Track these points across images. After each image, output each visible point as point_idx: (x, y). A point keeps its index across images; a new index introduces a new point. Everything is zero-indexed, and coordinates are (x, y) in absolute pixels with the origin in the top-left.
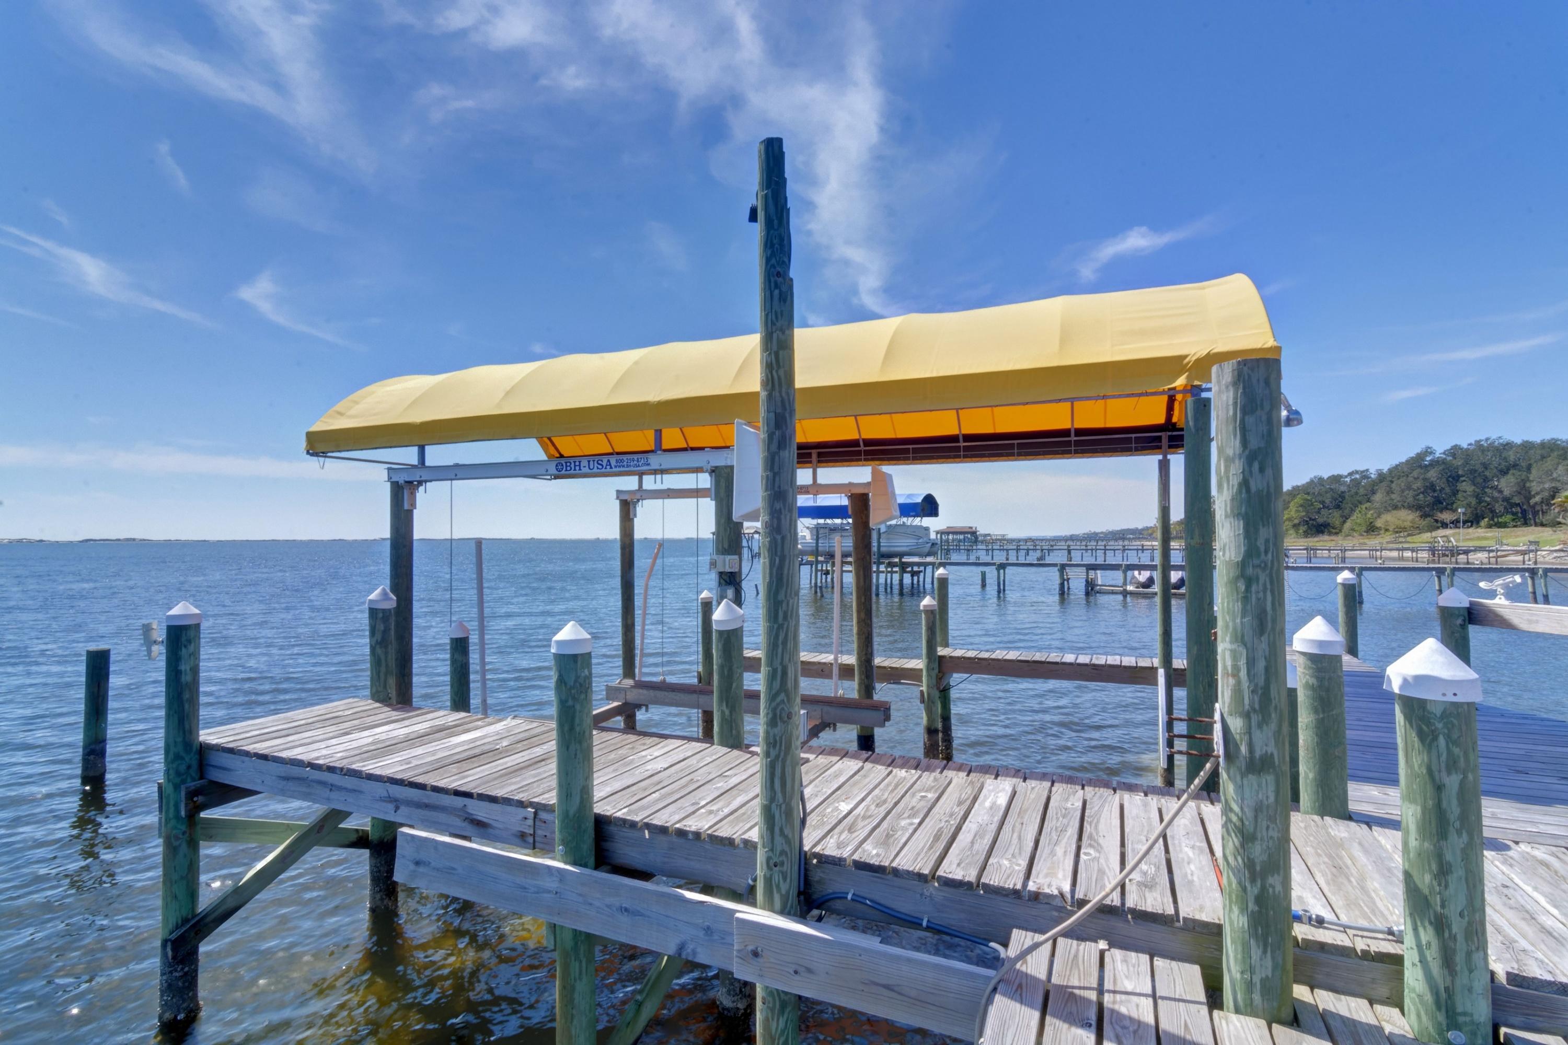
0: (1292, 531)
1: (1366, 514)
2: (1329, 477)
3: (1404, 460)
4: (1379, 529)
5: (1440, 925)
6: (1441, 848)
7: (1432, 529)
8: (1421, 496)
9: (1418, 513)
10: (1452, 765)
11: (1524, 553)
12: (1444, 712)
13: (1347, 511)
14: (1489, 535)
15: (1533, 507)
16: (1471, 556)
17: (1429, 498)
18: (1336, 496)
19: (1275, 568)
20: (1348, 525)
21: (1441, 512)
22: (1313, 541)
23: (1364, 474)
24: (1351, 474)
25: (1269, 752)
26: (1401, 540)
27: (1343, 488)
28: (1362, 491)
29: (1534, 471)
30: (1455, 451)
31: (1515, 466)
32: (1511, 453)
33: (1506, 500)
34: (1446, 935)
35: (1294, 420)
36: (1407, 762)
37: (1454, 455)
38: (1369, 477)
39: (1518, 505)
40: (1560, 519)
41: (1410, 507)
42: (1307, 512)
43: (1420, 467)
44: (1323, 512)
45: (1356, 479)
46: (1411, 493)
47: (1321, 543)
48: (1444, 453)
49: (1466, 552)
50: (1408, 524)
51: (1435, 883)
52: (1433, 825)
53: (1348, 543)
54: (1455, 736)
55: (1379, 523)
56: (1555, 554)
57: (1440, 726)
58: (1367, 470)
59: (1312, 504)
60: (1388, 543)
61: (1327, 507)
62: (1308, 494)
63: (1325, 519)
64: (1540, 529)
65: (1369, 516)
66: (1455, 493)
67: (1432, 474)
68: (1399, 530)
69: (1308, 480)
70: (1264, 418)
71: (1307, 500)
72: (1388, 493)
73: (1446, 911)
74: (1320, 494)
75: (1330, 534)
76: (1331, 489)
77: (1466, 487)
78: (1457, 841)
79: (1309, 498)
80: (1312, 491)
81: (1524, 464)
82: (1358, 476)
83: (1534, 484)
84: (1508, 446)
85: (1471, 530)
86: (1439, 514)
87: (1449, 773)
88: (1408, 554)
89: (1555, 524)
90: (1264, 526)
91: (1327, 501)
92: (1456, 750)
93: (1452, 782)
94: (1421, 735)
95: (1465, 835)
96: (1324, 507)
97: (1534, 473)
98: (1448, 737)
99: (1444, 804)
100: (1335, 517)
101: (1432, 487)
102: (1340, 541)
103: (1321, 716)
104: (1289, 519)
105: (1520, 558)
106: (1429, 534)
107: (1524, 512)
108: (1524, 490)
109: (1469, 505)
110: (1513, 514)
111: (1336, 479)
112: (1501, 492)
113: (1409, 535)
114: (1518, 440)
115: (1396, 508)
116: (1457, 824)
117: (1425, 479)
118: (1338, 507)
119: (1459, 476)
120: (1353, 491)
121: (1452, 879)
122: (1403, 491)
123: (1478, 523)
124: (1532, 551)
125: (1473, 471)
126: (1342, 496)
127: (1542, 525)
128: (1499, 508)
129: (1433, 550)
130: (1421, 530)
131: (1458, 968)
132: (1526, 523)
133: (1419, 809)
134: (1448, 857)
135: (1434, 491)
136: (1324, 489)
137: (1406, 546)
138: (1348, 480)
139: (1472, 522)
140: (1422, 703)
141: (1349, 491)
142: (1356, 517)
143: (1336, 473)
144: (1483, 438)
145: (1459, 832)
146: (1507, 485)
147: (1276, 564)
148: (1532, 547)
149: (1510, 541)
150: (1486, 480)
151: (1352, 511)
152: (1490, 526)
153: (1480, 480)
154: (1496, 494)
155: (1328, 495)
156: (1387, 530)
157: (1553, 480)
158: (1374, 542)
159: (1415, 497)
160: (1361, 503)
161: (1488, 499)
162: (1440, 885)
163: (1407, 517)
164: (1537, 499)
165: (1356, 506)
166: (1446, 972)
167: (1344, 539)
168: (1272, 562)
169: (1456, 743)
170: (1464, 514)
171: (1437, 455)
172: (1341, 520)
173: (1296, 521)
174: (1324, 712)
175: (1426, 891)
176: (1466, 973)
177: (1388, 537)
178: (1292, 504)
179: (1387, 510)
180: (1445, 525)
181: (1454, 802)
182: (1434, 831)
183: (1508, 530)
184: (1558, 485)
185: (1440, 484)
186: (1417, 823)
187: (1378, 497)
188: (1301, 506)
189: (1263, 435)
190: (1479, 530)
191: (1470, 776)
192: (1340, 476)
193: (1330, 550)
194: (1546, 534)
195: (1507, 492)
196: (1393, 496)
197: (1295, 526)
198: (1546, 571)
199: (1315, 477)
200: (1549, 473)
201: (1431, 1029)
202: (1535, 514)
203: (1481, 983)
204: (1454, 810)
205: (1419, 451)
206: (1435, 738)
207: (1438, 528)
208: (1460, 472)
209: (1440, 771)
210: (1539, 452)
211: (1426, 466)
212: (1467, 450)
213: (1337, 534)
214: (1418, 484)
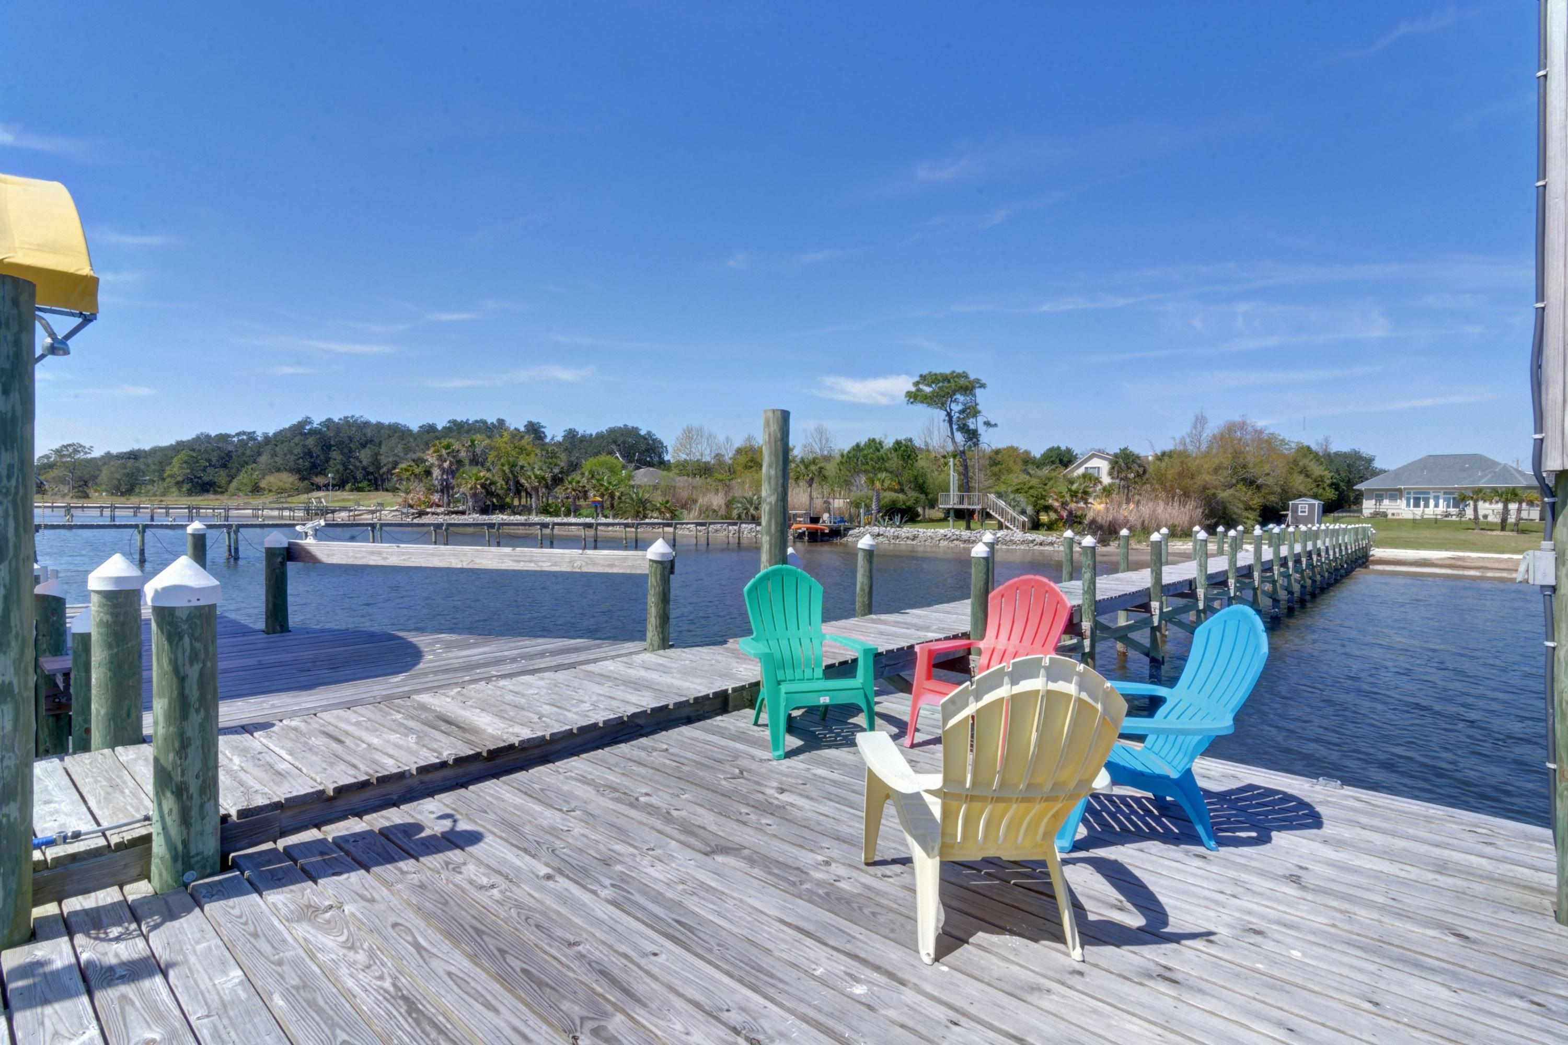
0: (174, 489)
1: (251, 475)
2: (217, 436)
3: (287, 426)
4: (263, 489)
5: (180, 792)
6: (183, 728)
7: (308, 491)
8: (301, 460)
9: (297, 476)
10: (194, 657)
11: (373, 512)
12: (189, 614)
13: (233, 471)
14: (351, 497)
15: (382, 476)
16: (337, 515)
17: (307, 463)
18: (223, 455)
19: (20, 494)
20: (234, 484)
21: (316, 476)
22: (196, 500)
23: (251, 436)
24: (238, 434)
25: (7, 682)
26: (282, 500)
27: (230, 448)
28: (248, 452)
29: (383, 447)
30: (328, 423)
31: (371, 441)
32: (369, 430)
33: (364, 468)
34: (185, 797)
35: (59, 349)
36: (158, 663)
37: (328, 427)
38: (254, 439)
39: (372, 473)
40: (397, 486)
41: (291, 471)
42: (192, 469)
43: (301, 434)
44: (209, 470)
45: (243, 440)
46: (293, 458)
47: (206, 502)
48: (320, 424)
49: (333, 512)
50: (288, 486)
51: (177, 758)
52: (177, 710)
53: (233, 503)
54: (197, 634)
55: (263, 484)
56: (394, 514)
57: (185, 627)
58: (254, 432)
59: (197, 462)
60: (270, 503)
61: (214, 466)
62: (194, 450)
63: (211, 478)
64: (385, 493)
65: (254, 476)
66: (327, 460)
67: (311, 442)
68: (281, 491)
69: (194, 436)
70: (10, 338)
71: (192, 457)
72: (272, 456)
73: (185, 778)
74: (206, 452)
75: (216, 492)
76: (219, 448)
77: (336, 455)
78: (195, 718)
79: (194, 455)
80: (198, 448)
81: (377, 441)
82: (245, 437)
83: (383, 457)
84: (367, 424)
85: (338, 493)
86: (315, 478)
87: (191, 664)
88: (286, 513)
89: (395, 490)
90: (6, 450)
91: (214, 460)
92: (198, 645)
93: (193, 672)
94: (170, 639)
95: (202, 712)
96: (210, 465)
97: (384, 449)
98: (192, 636)
99: (187, 691)
100: (221, 477)
101: (309, 454)
102: (225, 500)
103: (115, 650)
104: (172, 476)
105: (370, 516)
106: (306, 496)
107: (376, 479)
108: (376, 462)
109: (337, 471)
110: (369, 481)
111: (224, 438)
112: (361, 462)
113: (289, 496)
114: (373, 420)
115: (279, 470)
116: (197, 705)
117: (304, 446)
118: (224, 466)
119: (331, 446)
120: (240, 451)
121: (191, 751)
122: (285, 455)
123: (344, 487)
124: (378, 511)
125: (342, 443)
126: (229, 455)
127: (387, 490)
128: (359, 475)
129: (307, 510)
130: (298, 492)
131: (193, 821)
132: (377, 489)
133: (166, 700)
134: (189, 734)
135: (312, 457)
136: (210, 447)
137: (285, 505)
138: (235, 439)
139: (339, 486)
140: (171, 611)
141: (236, 451)
142: (243, 477)
143: (223, 432)
144: (350, 415)
145: (198, 711)
146: (365, 456)
147: (21, 491)
148: (378, 508)
149: (366, 502)
150: (351, 451)
151: (239, 471)
152: (352, 490)
153: (346, 451)
154: (358, 464)
155: (215, 453)
156: (270, 491)
157: (395, 455)
158: (257, 501)
159: (295, 461)
160: (247, 463)
161: (351, 467)
162: (181, 759)
163: (288, 479)
164: (384, 469)
165: (243, 466)
166: (183, 827)
167: (229, 499)
168: (17, 487)
169: (198, 639)
170: (333, 478)
171: (315, 425)
172: (228, 479)
173: (180, 479)
174: (118, 646)
175: (170, 768)
176: (199, 821)
177: (271, 498)
178: (175, 460)
179: (271, 472)
180: (319, 488)
181: (195, 687)
182: (178, 716)
183: (364, 493)
184: (398, 459)
185: (316, 451)
186: (165, 712)
187: (264, 459)
188: (186, 462)
189: (8, 356)
190: (345, 493)
191: (209, 664)
192: (228, 436)
193: (214, 509)
194: (389, 498)
195: (365, 463)
196: (277, 459)
197: (177, 483)
198: (382, 525)
199: (202, 434)
200: (392, 449)
201: (170, 880)
202: (383, 481)
203: (211, 825)
204: (193, 692)
205: (300, 419)
206: (181, 638)
207: (313, 490)
208: (332, 443)
209: (184, 665)
210: (387, 432)
211: (305, 434)
212: (338, 423)
213: (222, 493)
214: (298, 450)
